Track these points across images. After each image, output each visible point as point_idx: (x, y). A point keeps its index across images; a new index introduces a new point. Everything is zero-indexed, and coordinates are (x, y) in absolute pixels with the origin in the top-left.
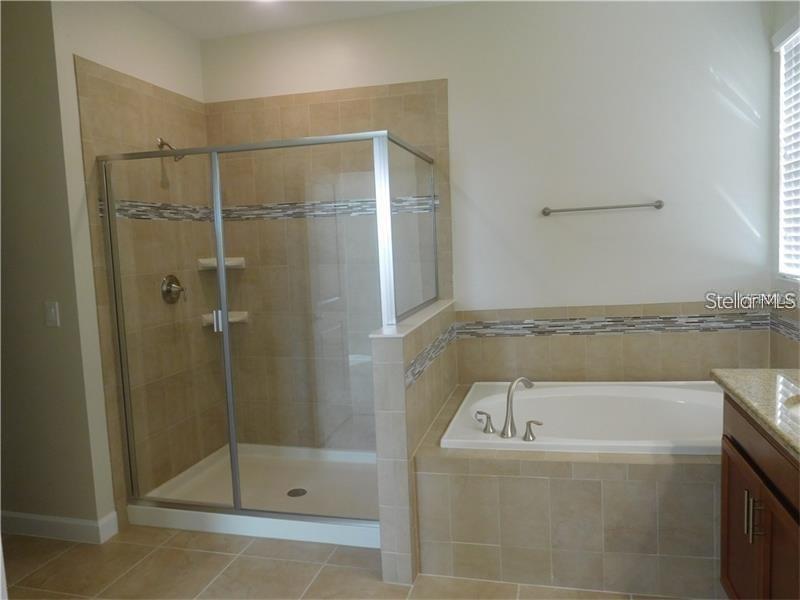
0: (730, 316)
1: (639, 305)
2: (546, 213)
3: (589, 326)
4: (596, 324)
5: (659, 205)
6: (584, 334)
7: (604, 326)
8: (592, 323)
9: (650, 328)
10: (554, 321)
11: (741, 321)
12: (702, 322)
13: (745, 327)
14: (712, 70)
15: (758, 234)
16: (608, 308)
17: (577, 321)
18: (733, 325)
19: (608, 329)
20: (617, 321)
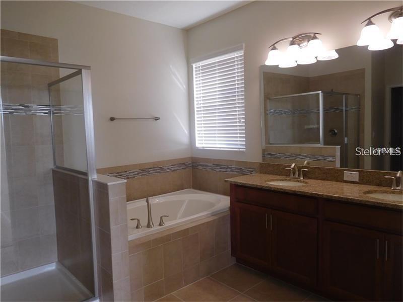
0: (181, 164)
1: (151, 163)
2: (112, 119)
3: (132, 174)
4: (135, 173)
5: (157, 119)
6: (130, 178)
7: (139, 173)
8: (134, 172)
9: (155, 172)
10: (118, 173)
11: (183, 166)
12: (172, 168)
13: (185, 168)
14: (171, 66)
15: (186, 132)
16: (140, 164)
17: (128, 172)
18: (181, 168)
19: (140, 175)
20: (143, 170)
